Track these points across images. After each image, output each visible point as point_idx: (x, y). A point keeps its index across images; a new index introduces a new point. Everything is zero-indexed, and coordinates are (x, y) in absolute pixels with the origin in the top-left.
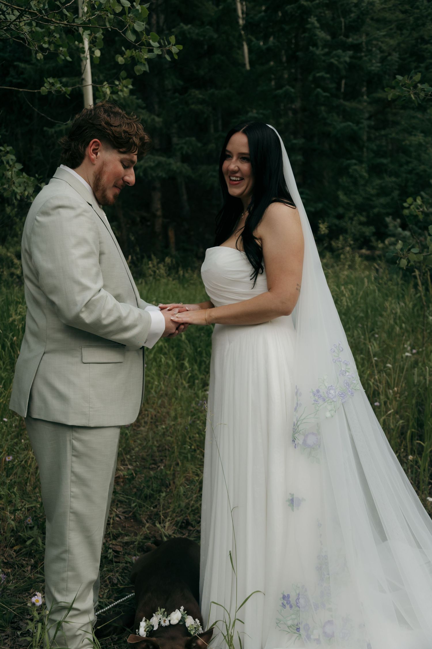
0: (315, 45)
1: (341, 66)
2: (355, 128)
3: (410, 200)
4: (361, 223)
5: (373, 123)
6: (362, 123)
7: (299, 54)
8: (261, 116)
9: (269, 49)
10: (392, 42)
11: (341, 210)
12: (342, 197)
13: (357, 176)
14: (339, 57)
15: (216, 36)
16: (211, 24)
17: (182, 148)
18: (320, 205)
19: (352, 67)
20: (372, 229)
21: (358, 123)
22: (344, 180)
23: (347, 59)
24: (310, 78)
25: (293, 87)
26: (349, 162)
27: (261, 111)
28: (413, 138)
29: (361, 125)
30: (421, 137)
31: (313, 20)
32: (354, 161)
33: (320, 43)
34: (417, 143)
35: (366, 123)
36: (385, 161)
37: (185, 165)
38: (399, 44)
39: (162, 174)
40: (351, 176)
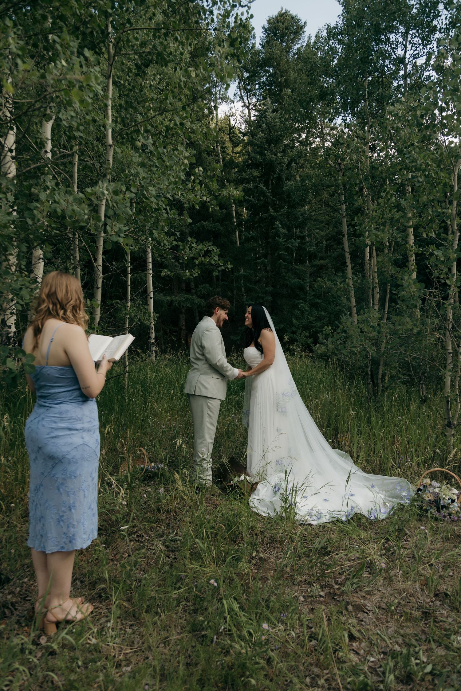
0: (279, 236)
1: (294, 248)
2: (302, 282)
3: (326, 327)
4: (305, 337)
7: (270, 240)
9: (252, 237)
10: (322, 233)
11: (294, 329)
12: (295, 321)
13: (303, 310)
14: (292, 243)
15: (222, 228)
16: (218, 221)
17: (201, 290)
18: (282, 326)
19: (299, 248)
20: (312, 340)
21: (303, 280)
22: (296, 312)
23: (297, 245)
24: (276, 254)
25: (266, 258)
26: (298, 301)
29: (305, 281)
31: (278, 223)
32: (301, 301)
33: (281, 236)
35: (308, 279)
36: (319, 301)
37: (203, 300)
38: (326, 235)
39: (189, 305)
40: (300, 310)
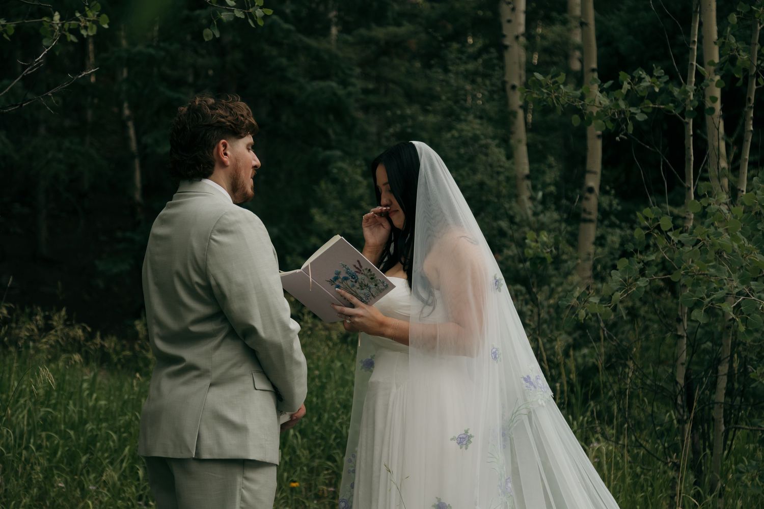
2: (341, 92)
5: (371, 86)
6: (353, 85)
8: (162, 53)
13: (347, 180)
21: (344, 83)
26: (328, 153)
27: (162, 44)
28: (463, 126)
29: (350, 89)
30: (477, 126)
32: (338, 153)
34: (470, 134)
35: (359, 84)
40: (334, 181)
